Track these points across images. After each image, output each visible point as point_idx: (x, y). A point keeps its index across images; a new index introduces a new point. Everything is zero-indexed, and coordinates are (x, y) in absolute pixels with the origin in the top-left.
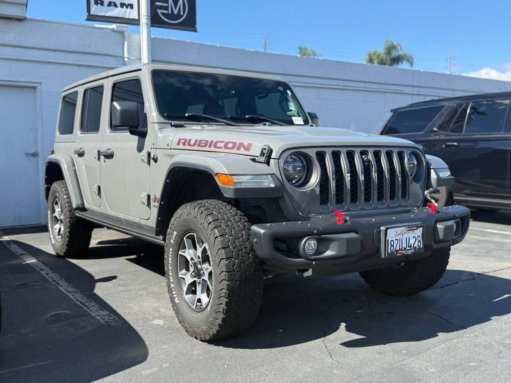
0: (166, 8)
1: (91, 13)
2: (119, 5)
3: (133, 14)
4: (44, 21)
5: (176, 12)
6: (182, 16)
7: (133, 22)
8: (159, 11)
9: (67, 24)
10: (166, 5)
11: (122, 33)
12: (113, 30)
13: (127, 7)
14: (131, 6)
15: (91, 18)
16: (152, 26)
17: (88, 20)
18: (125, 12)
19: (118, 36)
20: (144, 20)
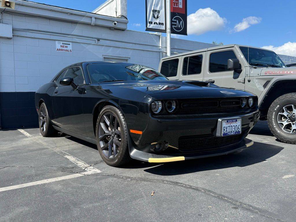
0: (176, 25)
1: (148, 27)
2: (158, 23)
3: (163, 28)
4: (131, 31)
5: (179, 27)
6: (182, 28)
7: (163, 31)
8: (173, 26)
9: (139, 32)
10: (176, 23)
11: (159, 36)
12: (156, 35)
13: (161, 25)
14: (163, 24)
15: (148, 29)
16: (171, 33)
17: (146, 30)
18: (160, 27)
19: (158, 37)
20: (168, 30)
